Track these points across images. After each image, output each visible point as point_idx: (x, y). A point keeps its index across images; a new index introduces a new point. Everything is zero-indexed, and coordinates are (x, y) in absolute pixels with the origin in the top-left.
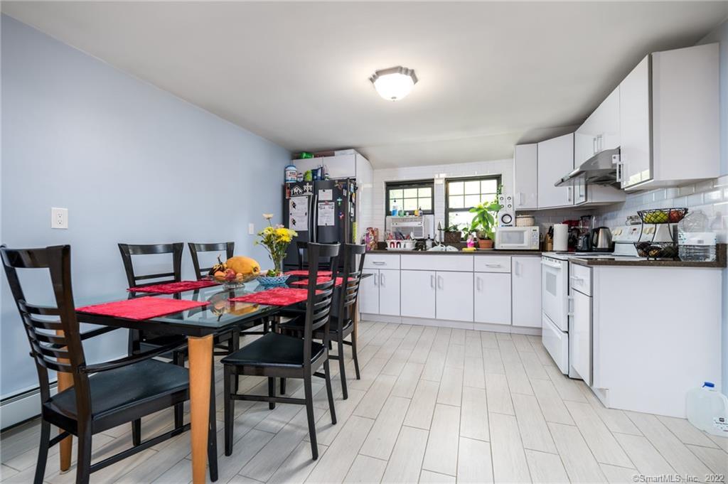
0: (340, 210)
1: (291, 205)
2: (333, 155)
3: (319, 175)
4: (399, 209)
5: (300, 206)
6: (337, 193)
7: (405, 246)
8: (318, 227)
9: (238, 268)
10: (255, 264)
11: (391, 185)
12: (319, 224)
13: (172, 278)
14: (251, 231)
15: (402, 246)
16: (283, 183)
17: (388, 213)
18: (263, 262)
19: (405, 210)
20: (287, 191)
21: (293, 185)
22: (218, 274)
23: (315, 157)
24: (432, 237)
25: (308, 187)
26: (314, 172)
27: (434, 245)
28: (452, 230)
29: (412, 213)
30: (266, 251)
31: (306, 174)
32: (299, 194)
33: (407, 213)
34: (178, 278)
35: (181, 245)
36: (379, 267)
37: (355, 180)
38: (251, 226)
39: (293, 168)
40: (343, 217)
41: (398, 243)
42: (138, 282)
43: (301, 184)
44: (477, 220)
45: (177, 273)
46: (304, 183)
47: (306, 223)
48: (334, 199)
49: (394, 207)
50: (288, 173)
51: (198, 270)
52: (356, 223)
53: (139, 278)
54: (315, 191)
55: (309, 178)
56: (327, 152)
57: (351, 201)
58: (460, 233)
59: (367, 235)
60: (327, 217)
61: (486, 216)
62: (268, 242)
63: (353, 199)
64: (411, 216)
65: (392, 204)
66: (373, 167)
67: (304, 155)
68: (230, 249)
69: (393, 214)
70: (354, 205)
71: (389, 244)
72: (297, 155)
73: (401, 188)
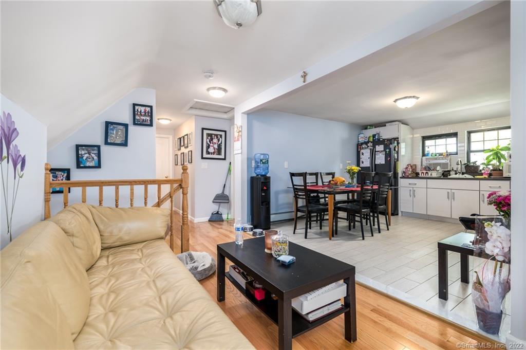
0: (388, 155)
1: (361, 154)
2: (385, 126)
3: (377, 137)
4: (431, 152)
5: (366, 155)
6: (386, 147)
7: (431, 175)
8: (375, 165)
9: (338, 180)
10: (344, 179)
11: (425, 138)
12: (376, 163)
13: (315, 184)
14: (341, 167)
15: (429, 175)
16: (357, 143)
17: (424, 155)
18: (347, 179)
19: (437, 152)
20: (359, 147)
21: (362, 144)
22: (332, 182)
23: (375, 127)
24: (455, 169)
25: (370, 144)
26: (374, 136)
27: (456, 174)
28: (472, 164)
29: (441, 154)
30: (348, 175)
31: (369, 137)
32: (365, 148)
33: (438, 155)
34: (317, 184)
35: (318, 173)
36: (413, 186)
37: (398, 138)
38: (341, 165)
39: (362, 135)
40: (390, 160)
41: (426, 173)
42: (307, 184)
43: (366, 143)
44: (491, 157)
45: (317, 182)
46: (368, 142)
47: (369, 163)
48: (385, 150)
49: (427, 151)
50: (360, 137)
51: (323, 182)
52: (399, 162)
53: (308, 183)
54: (374, 146)
55: (371, 139)
56: (382, 124)
57: (395, 150)
58: (479, 166)
59: (406, 168)
60: (380, 159)
61: (499, 155)
62: (349, 172)
63: (396, 149)
64: (440, 156)
65: (427, 149)
66: (413, 129)
67: (369, 127)
68: (333, 174)
69: (427, 156)
70: (398, 153)
71: (420, 174)
72: (365, 127)
73: (434, 139)
